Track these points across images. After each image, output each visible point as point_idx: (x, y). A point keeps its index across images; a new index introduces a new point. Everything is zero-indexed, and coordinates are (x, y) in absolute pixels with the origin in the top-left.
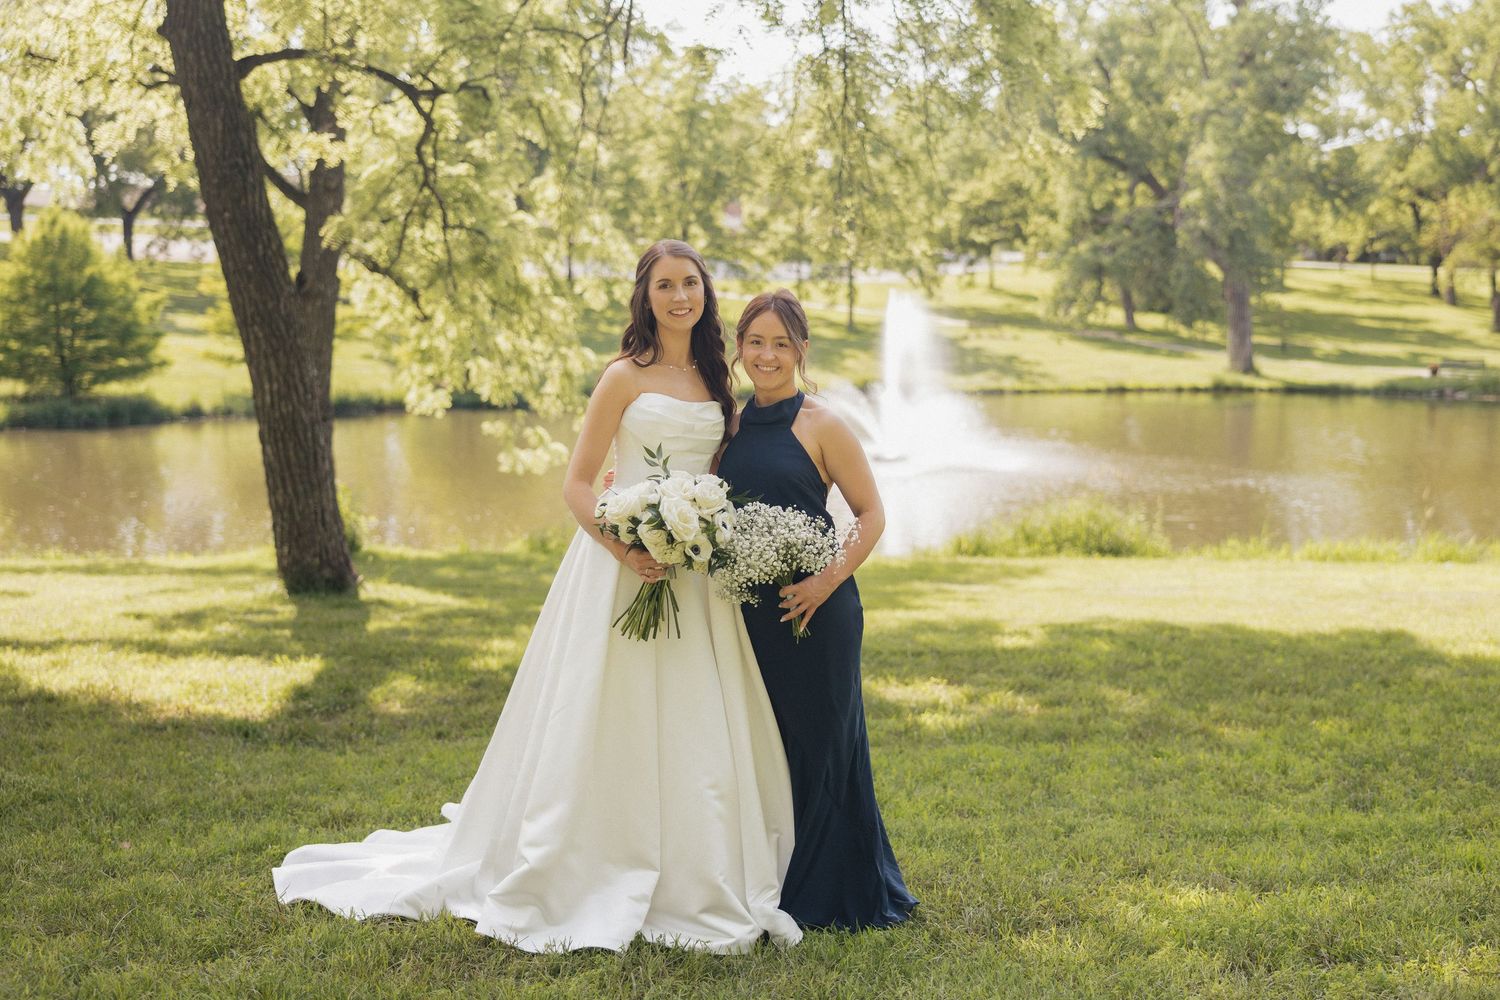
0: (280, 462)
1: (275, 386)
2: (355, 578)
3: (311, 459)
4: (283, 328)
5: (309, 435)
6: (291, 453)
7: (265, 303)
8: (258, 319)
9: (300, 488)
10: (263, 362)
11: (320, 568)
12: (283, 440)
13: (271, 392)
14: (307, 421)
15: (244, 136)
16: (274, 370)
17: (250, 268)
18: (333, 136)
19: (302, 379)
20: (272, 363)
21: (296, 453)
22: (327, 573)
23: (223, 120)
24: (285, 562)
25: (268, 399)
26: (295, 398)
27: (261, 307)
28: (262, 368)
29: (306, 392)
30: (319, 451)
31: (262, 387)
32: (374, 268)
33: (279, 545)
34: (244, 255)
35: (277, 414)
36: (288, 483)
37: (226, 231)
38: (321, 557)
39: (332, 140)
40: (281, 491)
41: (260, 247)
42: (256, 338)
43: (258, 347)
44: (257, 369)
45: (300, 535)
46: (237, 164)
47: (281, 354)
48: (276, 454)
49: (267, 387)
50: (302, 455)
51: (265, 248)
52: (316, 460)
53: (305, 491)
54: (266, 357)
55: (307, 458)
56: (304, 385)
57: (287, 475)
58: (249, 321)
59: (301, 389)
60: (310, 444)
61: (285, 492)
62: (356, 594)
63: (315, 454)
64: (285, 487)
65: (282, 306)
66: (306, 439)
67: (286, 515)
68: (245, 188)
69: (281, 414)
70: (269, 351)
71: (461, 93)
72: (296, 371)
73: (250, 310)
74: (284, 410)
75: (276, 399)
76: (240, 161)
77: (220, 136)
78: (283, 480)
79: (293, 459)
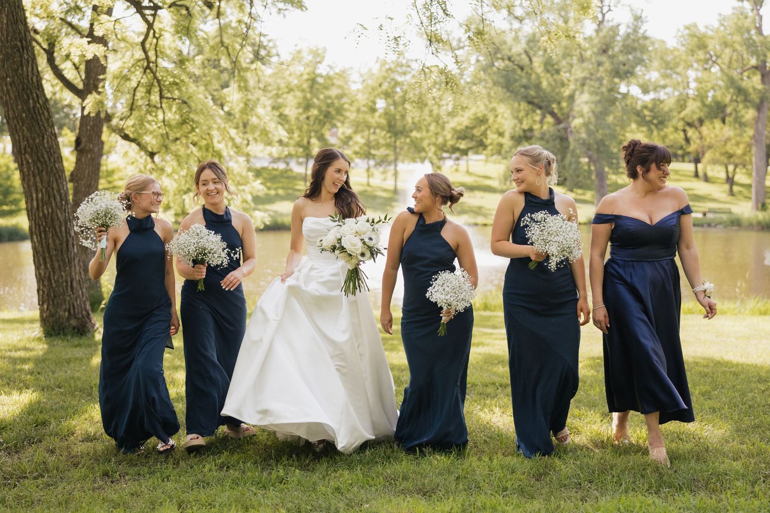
0: (42, 247)
1: (40, 195)
2: (94, 325)
3: (64, 245)
4: (46, 156)
5: (63, 229)
6: (50, 241)
7: (34, 139)
8: (29, 150)
9: (56, 265)
10: (32, 179)
11: (69, 318)
12: (45, 231)
13: (37, 200)
14: (62, 219)
15: (21, 27)
16: (39, 184)
17: (24, 115)
18: (90, 39)
19: (59, 191)
20: (38, 179)
21: (54, 241)
22: (73, 322)
23: (7, 16)
24: (45, 315)
25: (35, 203)
26: (54, 205)
27: (31, 141)
28: (31, 183)
29: (61, 200)
30: (70, 240)
31: (32, 196)
32: (126, 137)
33: (41, 303)
34: (20, 107)
35: (41, 215)
36: (48, 260)
37: (8, 90)
38: (69, 311)
39: (89, 43)
40: (43, 267)
41: (31, 101)
42: (28, 162)
43: (29, 169)
44: (28, 185)
45: (55, 297)
46: (16, 46)
47: (44, 173)
48: (41, 242)
49: (34, 196)
50: (57, 242)
51: (35, 103)
52: (67, 246)
53: (59, 267)
54: (34, 176)
55: (61, 244)
56: (60, 195)
57: (47, 255)
58: (23, 152)
59: (58, 198)
60: (64, 234)
61: (46, 267)
62: (93, 336)
63: (67, 241)
64: (45, 264)
65: (45, 141)
66: (61, 232)
67: (46, 283)
68: (21, 61)
69: (44, 214)
70: (36, 171)
71: (172, 9)
72: (55, 185)
73: (23, 144)
74: (46, 212)
75: (40, 205)
76: (19, 44)
77: (4, 26)
78: (44, 259)
79: (52, 245)
